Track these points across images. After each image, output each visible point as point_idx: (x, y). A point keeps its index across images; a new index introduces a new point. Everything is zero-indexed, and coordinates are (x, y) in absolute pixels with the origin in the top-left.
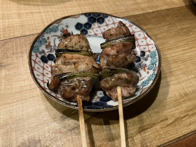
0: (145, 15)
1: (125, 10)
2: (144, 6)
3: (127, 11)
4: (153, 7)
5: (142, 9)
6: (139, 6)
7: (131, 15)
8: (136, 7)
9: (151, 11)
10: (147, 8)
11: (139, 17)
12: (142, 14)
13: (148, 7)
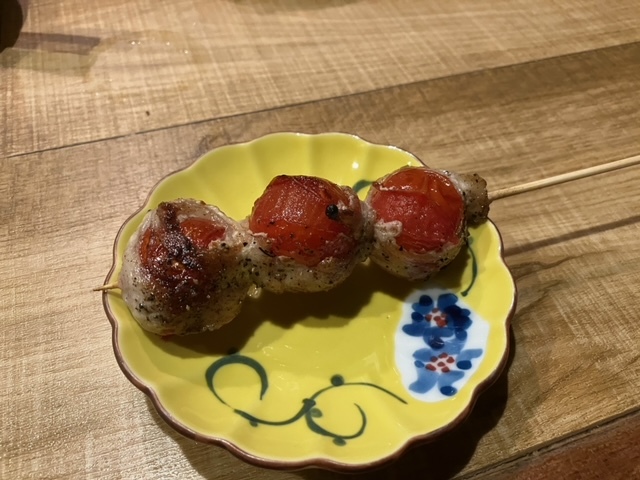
0: (604, 52)
1: (545, 41)
2: (596, 30)
3: (553, 44)
4: (618, 32)
5: (592, 38)
6: (580, 30)
7: (565, 53)
8: (573, 31)
9: (617, 42)
10: (606, 36)
11: (588, 59)
12: (596, 51)
13: (606, 33)
